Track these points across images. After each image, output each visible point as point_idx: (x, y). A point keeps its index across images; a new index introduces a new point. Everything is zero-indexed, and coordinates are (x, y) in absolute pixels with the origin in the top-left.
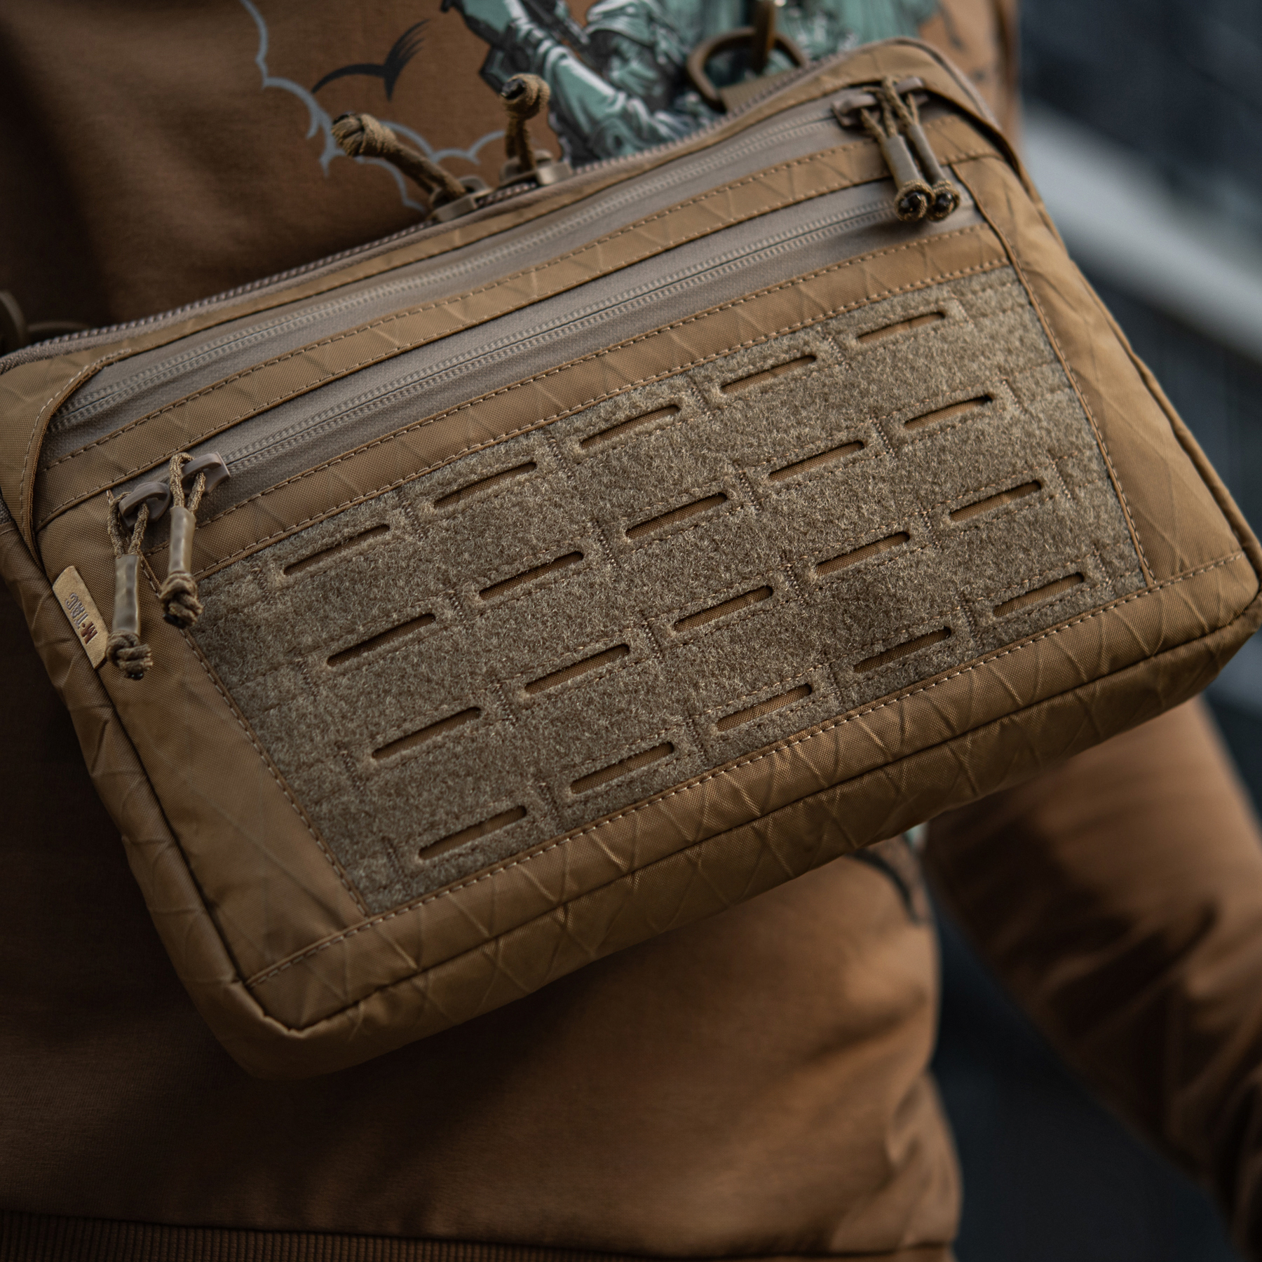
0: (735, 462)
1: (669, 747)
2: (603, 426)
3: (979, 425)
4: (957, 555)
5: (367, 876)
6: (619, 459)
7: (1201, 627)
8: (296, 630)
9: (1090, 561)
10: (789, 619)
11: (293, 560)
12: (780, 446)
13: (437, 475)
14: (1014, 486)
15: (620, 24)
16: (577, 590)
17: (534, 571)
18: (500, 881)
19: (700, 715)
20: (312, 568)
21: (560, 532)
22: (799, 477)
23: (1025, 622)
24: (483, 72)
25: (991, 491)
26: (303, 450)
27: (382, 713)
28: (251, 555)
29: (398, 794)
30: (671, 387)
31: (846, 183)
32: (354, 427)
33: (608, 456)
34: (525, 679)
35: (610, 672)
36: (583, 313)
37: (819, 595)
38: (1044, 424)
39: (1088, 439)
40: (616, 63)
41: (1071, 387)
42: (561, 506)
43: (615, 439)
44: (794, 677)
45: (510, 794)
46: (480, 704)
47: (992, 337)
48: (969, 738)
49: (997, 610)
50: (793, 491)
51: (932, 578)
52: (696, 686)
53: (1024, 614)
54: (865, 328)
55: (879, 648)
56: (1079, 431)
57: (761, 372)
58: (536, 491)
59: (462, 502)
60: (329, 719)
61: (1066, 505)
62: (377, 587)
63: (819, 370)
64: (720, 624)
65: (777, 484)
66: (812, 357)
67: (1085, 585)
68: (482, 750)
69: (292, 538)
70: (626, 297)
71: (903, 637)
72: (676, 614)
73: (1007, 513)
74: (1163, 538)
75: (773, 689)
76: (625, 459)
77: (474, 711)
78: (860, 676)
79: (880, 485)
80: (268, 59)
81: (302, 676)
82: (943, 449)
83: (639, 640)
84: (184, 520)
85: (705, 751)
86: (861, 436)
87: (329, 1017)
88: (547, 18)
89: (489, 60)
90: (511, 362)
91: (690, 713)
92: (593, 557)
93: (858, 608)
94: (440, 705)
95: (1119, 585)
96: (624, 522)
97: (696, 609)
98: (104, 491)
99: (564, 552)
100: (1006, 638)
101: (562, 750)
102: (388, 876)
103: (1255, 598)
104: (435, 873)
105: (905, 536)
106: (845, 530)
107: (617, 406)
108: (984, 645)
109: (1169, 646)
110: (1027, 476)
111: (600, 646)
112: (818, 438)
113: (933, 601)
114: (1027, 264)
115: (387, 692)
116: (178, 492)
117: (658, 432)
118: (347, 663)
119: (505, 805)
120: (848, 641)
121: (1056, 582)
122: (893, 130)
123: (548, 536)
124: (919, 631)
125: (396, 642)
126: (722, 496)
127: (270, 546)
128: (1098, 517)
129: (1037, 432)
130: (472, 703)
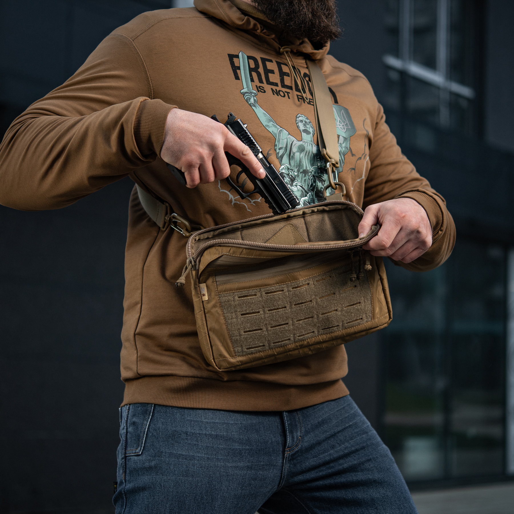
1: (289, 339)
4: (344, 314)
6: (297, 292)
7: (378, 326)
8: (237, 308)
9: (364, 316)
10: (314, 322)
11: (240, 296)
13: (267, 289)
14: (356, 303)
15: (283, 171)
16: (283, 313)
17: (278, 309)
18: (258, 355)
19: (296, 335)
20: (242, 298)
21: (284, 303)
27: (247, 326)
29: (246, 339)
34: (271, 326)
35: (284, 327)
37: (320, 319)
44: (312, 330)
45: (263, 343)
46: (263, 328)
49: (347, 323)
52: (297, 331)
53: (351, 324)
55: (326, 327)
58: (282, 295)
59: (270, 294)
60: (238, 324)
61: (363, 307)
62: (252, 305)
64: (304, 321)
67: (362, 320)
68: (261, 335)
69: (241, 292)
71: (331, 326)
72: (297, 319)
73: (354, 307)
75: (308, 332)
77: (261, 329)
78: (322, 330)
81: (236, 316)
83: (290, 322)
85: (295, 340)
91: (294, 335)
92: (288, 308)
93: (325, 321)
94: (256, 327)
95: (367, 320)
96: (294, 303)
97: (301, 319)
99: (283, 306)
100: (347, 327)
101: (273, 338)
102: (240, 351)
104: (248, 352)
105: (337, 310)
108: (343, 328)
109: (372, 329)
111: (284, 323)
113: (337, 321)
115: (249, 323)
118: (244, 316)
119: (261, 344)
120: (322, 325)
121: (358, 319)
123: (281, 303)
124: (334, 325)
125: (252, 315)
126: (311, 301)
128: (367, 309)
130: (261, 328)
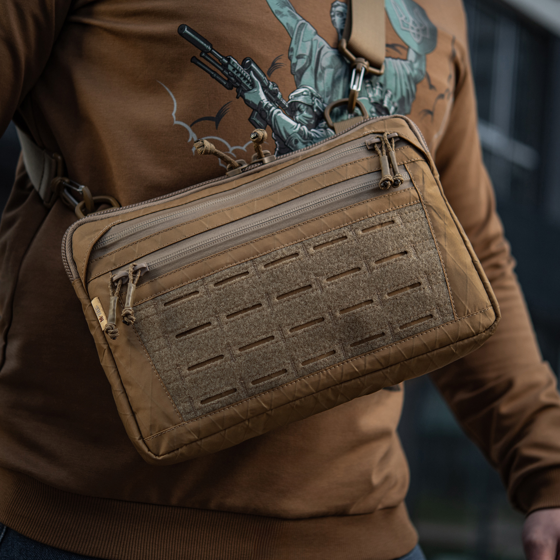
0: (316, 275)
1: (285, 371)
2: (272, 260)
3: (402, 263)
4: (389, 308)
5: (183, 409)
6: (276, 272)
7: (473, 333)
8: (166, 325)
9: (435, 311)
10: (329, 329)
11: (167, 301)
12: (331, 269)
13: (216, 275)
14: (411, 284)
15: (301, 99)
16: (258, 317)
17: (245, 310)
18: (227, 412)
19: (296, 360)
20: (173, 305)
21: (255, 297)
22: (336, 280)
23: (410, 331)
24: (250, 119)
25: (403, 286)
26: (173, 263)
27: (192, 355)
28: (154, 298)
29: (195, 383)
30: (297, 247)
31: (365, 172)
32: (190, 256)
33: (273, 271)
34: (239, 347)
35: (267, 345)
36: (270, 219)
37: (340, 321)
38: (424, 262)
39: (439, 267)
40: (298, 113)
41: (436, 248)
42: (255, 288)
43: (276, 265)
44: (330, 348)
45: (231, 384)
46: (223, 354)
47: (410, 230)
48: (389, 368)
49: (401, 327)
50: (334, 285)
51: (379, 316)
52: (295, 351)
53: (410, 328)
54: (365, 227)
55: (359, 339)
56: (437, 265)
57: (327, 243)
58: (248, 282)
59: (223, 285)
60: (174, 356)
61: (428, 291)
62: (193, 312)
63: (348, 242)
64: (305, 330)
65: (329, 282)
66: (346, 237)
67: (432, 319)
68: (223, 370)
69: (167, 294)
70: (285, 213)
71: (367, 336)
72: (290, 327)
73: (408, 294)
74: (462, 303)
75: (322, 352)
76: (278, 273)
78: (352, 348)
79: (364, 283)
80: (176, 115)
81: (167, 341)
82: (387, 271)
83: (277, 334)
84: (132, 288)
85: (297, 372)
86: (360, 266)
87: (169, 453)
88: (274, 99)
89: (252, 115)
90: (244, 236)
91: (293, 360)
92: (264, 306)
93: (353, 326)
94: (211, 353)
95: (445, 319)
96: (276, 294)
97: (298, 325)
98: (109, 272)
99: (255, 304)
100: (403, 337)
101: (249, 371)
102: (190, 409)
103: (494, 323)
104: (205, 409)
105: (371, 301)
106: (350, 299)
107: (277, 254)
108: (396, 339)
109: (461, 339)
110: (416, 281)
111: (264, 337)
112: (345, 267)
113: (379, 324)
114: (427, 202)
115: (194, 348)
116: (131, 277)
117: (291, 263)
118: (182, 338)
119: (229, 388)
120: (349, 336)
121: (422, 318)
122: (384, 153)
123: (250, 298)
124: (373, 334)
125: (198, 332)
126: (310, 286)
127: (160, 296)
128: (439, 296)
129: (421, 266)
130: (221, 354)
